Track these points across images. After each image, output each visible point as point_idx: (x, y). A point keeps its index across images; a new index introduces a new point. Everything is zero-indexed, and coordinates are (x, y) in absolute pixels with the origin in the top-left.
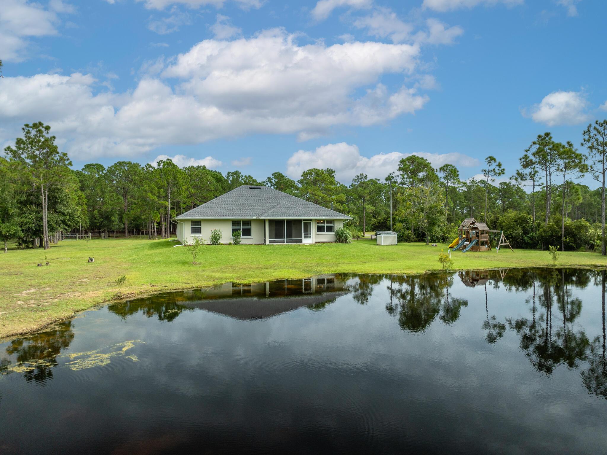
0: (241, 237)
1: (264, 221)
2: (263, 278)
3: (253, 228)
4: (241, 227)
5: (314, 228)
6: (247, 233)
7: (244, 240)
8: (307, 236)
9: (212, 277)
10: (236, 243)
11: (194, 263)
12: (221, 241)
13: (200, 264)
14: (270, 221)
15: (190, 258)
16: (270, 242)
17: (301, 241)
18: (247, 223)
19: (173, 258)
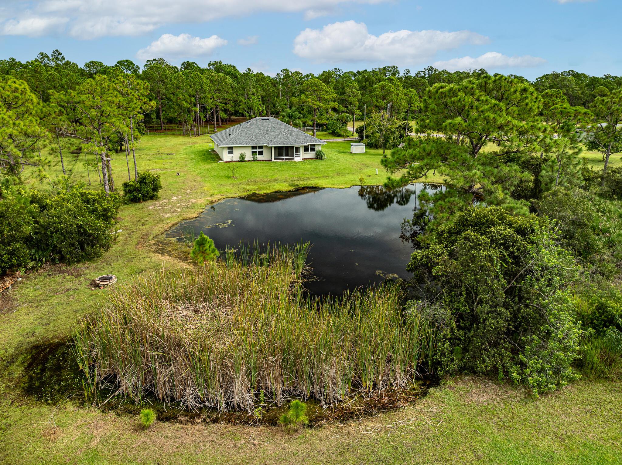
0: (258, 156)
1: (271, 147)
2: (269, 190)
3: (264, 150)
4: (257, 150)
5: (302, 150)
6: (261, 153)
7: (259, 157)
8: (298, 156)
9: (245, 189)
10: (254, 161)
11: (233, 177)
12: (246, 159)
13: (237, 178)
14: (275, 147)
15: (231, 174)
16: (275, 159)
17: (293, 159)
18: (261, 147)
19: (221, 173)
